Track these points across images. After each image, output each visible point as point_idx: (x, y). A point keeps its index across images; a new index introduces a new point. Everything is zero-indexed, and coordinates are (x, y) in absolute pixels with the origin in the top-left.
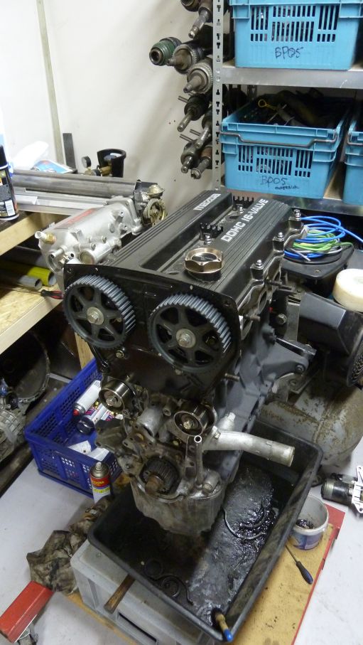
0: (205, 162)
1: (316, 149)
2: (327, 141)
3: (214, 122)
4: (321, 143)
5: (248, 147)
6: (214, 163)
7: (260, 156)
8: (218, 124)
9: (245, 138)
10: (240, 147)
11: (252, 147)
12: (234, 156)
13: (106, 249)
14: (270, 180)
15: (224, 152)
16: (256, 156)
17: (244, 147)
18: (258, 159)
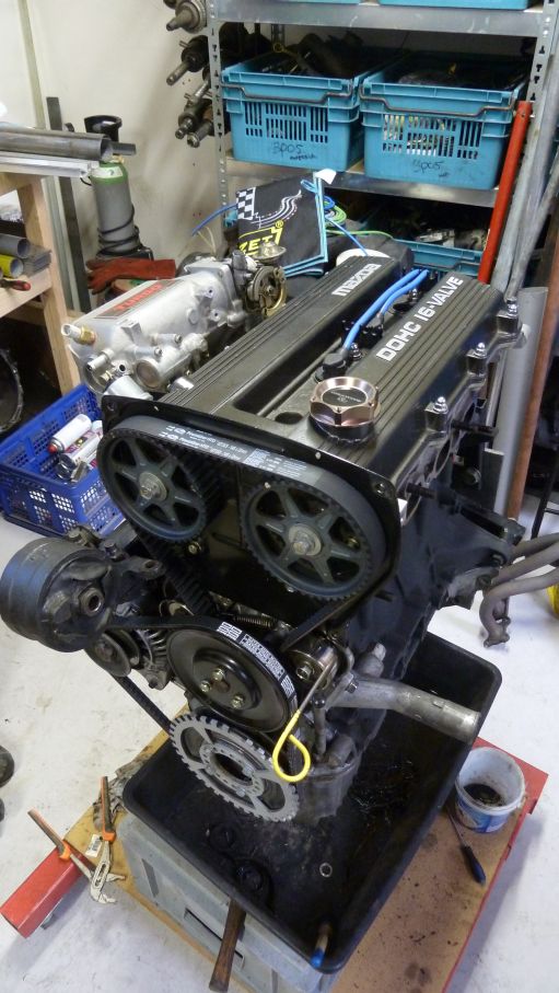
0: (206, 127)
1: (330, 105)
2: (341, 94)
3: (212, 72)
4: (335, 97)
5: (255, 104)
6: (216, 127)
7: (270, 116)
8: (217, 75)
9: (250, 91)
10: (245, 103)
11: (260, 104)
12: (240, 115)
13: (181, 357)
14: (284, 148)
15: (228, 110)
16: (265, 116)
17: (250, 104)
18: (267, 120)
